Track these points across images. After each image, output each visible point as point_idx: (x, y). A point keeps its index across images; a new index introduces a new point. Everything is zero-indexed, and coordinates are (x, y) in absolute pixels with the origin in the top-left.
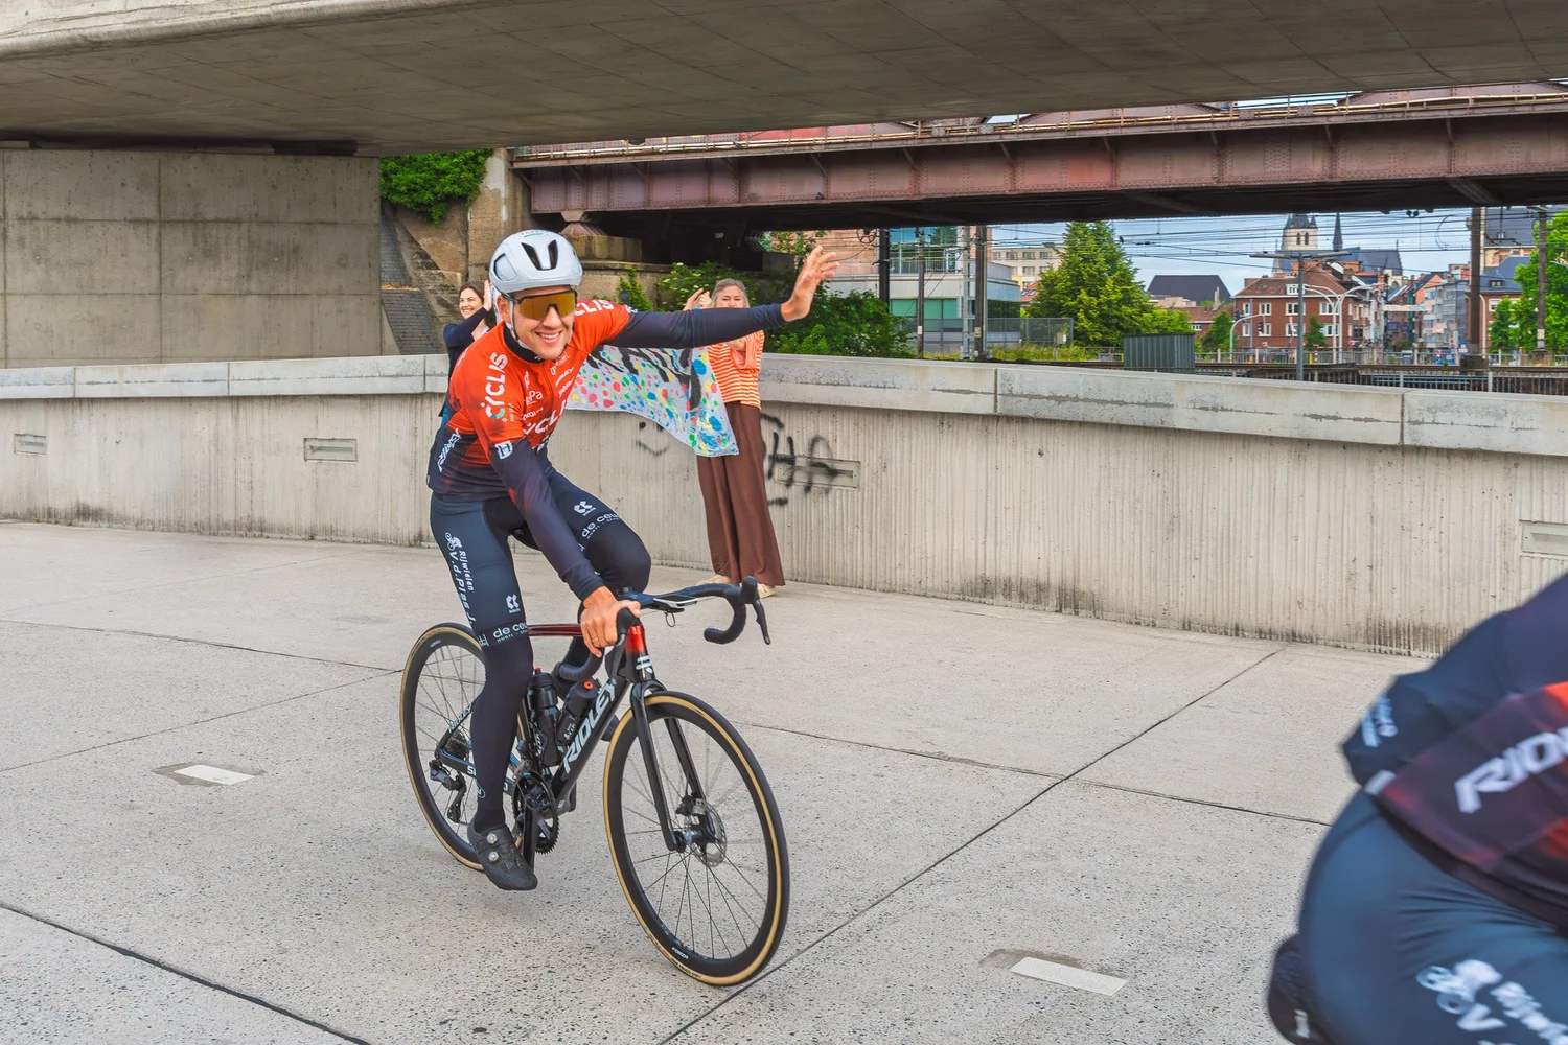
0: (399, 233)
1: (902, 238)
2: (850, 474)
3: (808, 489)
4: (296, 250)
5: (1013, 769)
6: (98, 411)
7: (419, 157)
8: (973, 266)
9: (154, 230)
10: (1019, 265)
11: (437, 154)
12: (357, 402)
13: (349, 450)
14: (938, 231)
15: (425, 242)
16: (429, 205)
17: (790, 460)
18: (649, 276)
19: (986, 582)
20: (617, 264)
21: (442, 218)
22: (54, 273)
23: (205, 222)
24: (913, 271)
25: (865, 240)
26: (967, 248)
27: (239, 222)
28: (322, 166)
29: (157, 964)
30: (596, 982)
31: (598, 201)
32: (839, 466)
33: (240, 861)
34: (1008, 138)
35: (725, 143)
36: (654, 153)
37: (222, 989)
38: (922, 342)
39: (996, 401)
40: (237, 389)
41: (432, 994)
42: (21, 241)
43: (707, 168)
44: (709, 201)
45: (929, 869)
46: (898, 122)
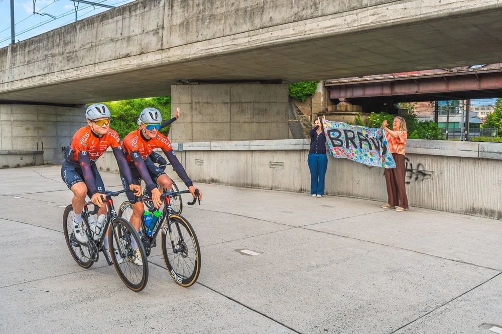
0: (293, 104)
1: (442, 104)
2: (430, 175)
3: (416, 179)
4: (266, 110)
5: (486, 268)
6: (216, 154)
7: (298, 84)
8: (465, 113)
9: (229, 105)
10: (479, 112)
11: (304, 83)
12: (284, 152)
13: (282, 165)
14: (453, 102)
15: (300, 107)
16: (301, 97)
17: (411, 171)
18: (364, 116)
19: (474, 209)
20: (355, 113)
21: (305, 101)
22: (204, 117)
23: (242, 103)
24: (445, 114)
25: (431, 105)
26: (463, 107)
27: (251, 102)
28: (273, 88)
29: (238, 302)
30: (359, 320)
31: (349, 94)
32: (426, 173)
33: (258, 277)
34: (478, 72)
35: (388, 77)
36: (367, 80)
37: (255, 311)
38: (448, 135)
39: (479, 154)
40: (252, 148)
41: (312, 318)
42: (196, 109)
43: (382, 85)
44: (382, 94)
45: (460, 296)
46: (442, 69)
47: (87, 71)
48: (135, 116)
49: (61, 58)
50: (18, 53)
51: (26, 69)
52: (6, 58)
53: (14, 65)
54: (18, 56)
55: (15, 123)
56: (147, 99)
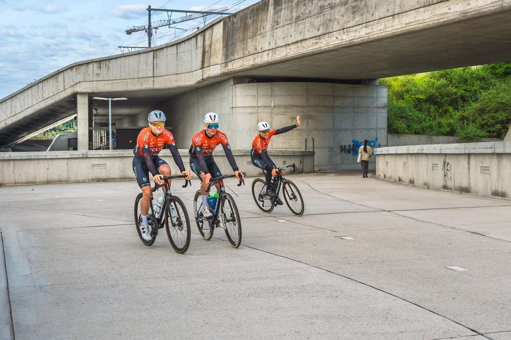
47: (382, 27)
48: (454, 96)
49: (343, 9)
50: (283, 6)
51: (293, 30)
52: (267, 14)
53: (277, 25)
54: (283, 11)
55: (276, 110)
56: (474, 68)
